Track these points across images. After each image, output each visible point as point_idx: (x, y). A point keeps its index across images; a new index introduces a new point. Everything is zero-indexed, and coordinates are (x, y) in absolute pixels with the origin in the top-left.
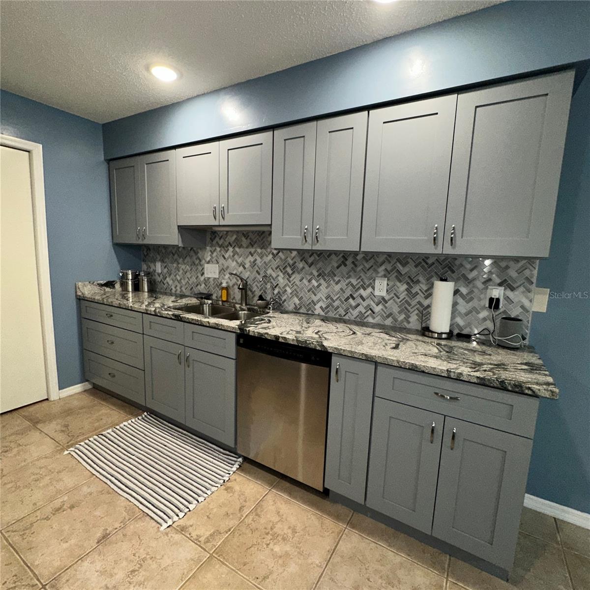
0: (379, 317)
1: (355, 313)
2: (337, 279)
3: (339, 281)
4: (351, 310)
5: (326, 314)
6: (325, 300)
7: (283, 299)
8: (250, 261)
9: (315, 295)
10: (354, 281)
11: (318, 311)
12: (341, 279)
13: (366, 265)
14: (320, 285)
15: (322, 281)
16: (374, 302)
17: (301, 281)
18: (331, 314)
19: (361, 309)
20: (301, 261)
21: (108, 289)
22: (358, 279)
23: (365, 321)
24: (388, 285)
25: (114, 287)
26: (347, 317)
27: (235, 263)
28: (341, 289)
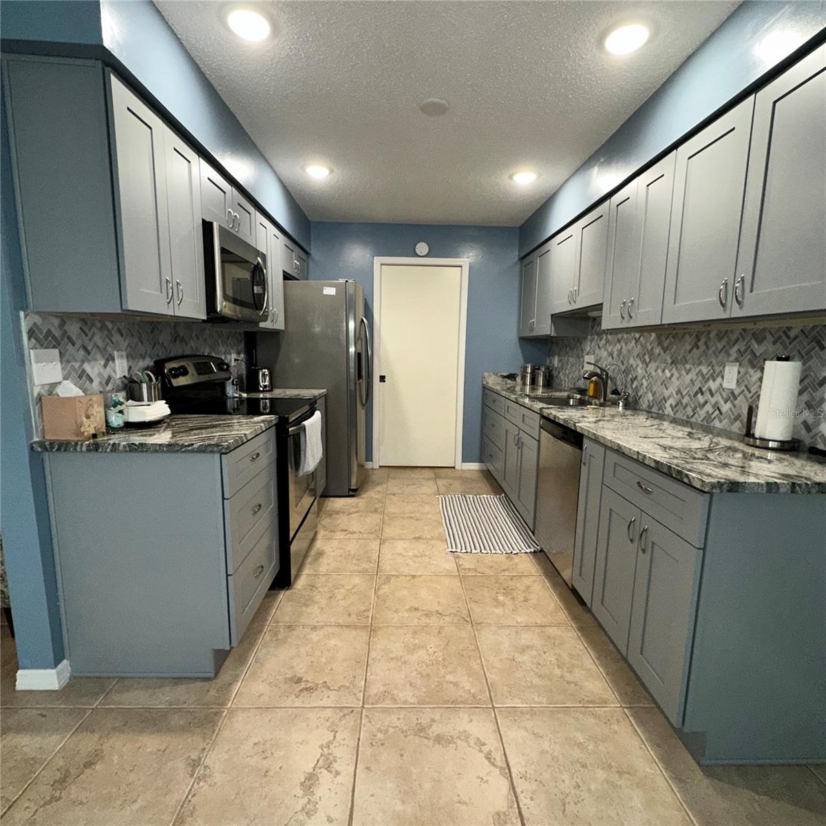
0: (726, 420)
1: (702, 413)
2: (688, 367)
3: (690, 369)
4: (698, 409)
5: (675, 414)
6: (675, 396)
7: (639, 395)
8: (617, 350)
9: (667, 389)
10: (704, 370)
11: (668, 410)
12: (692, 367)
13: (718, 345)
14: (672, 375)
15: (674, 371)
16: (723, 398)
17: (656, 371)
18: (679, 415)
19: (708, 408)
20: (658, 345)
21: (509, 381)
22: (709, 366)
23: (712, 424)
24: (739, 372)
25: (515, 380)
26: (693, 420)
27: (606, 352)
28: (691, 380)
